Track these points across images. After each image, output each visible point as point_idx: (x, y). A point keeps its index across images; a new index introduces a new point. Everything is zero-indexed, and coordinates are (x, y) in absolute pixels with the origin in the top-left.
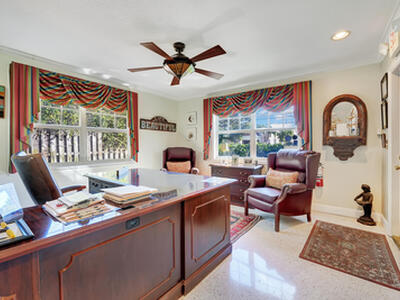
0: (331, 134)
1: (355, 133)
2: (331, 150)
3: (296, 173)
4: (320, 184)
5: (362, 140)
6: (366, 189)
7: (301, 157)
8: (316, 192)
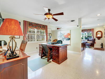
0: (97, 36)
1: (101, 36)
2: (97, 38)
3: (92, 41)
4: (95, 43)
5: (102, 37)
6: (102, 43)
7: (93, 39)
8: (95, 44)
